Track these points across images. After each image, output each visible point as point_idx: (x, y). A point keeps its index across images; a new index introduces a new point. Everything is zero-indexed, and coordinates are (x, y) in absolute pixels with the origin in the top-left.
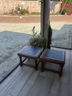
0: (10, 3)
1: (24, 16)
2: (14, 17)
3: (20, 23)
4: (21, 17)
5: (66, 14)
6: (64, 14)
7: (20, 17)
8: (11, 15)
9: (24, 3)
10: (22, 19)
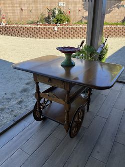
1: (62, 26)
2: (44, 28)
4: (56, 29)
7: (54, 28)
8: (40, 24)
9: (64, 4)
10: (58, 31)
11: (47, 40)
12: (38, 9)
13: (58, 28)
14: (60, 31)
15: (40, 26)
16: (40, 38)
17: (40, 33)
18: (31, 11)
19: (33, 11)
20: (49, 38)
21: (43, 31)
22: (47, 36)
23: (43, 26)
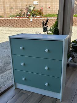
0: (19, 2)
2: (22, 20)
3: (30, 27)
7: (30, 20)
8: (18, 17)
9: (37, 2)
12: (17, 7)
17: (19, 23)
18: (12, 8)
19: (14, 8)
22: (24, 26)
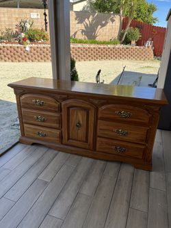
0: (4, 14)
1: (36, 46)
2: (11, 47)
3: (26, 61)
4: (28, 49)
5: (133, 42)
6: (130, 42)
7: (25, 48)
8: (3, 42)
9: (38, 15)
10: (31, 52)
11: (16, 64)
13: (31, 47)
14: (33, 51)
15: (4, 45)
16: (5, 61)
17: (5, 54)
20: (19, 61)
21: (9, 51)
22: (16, 59)
23: (9, 45)
